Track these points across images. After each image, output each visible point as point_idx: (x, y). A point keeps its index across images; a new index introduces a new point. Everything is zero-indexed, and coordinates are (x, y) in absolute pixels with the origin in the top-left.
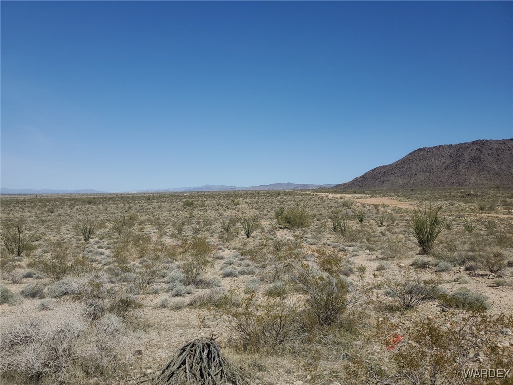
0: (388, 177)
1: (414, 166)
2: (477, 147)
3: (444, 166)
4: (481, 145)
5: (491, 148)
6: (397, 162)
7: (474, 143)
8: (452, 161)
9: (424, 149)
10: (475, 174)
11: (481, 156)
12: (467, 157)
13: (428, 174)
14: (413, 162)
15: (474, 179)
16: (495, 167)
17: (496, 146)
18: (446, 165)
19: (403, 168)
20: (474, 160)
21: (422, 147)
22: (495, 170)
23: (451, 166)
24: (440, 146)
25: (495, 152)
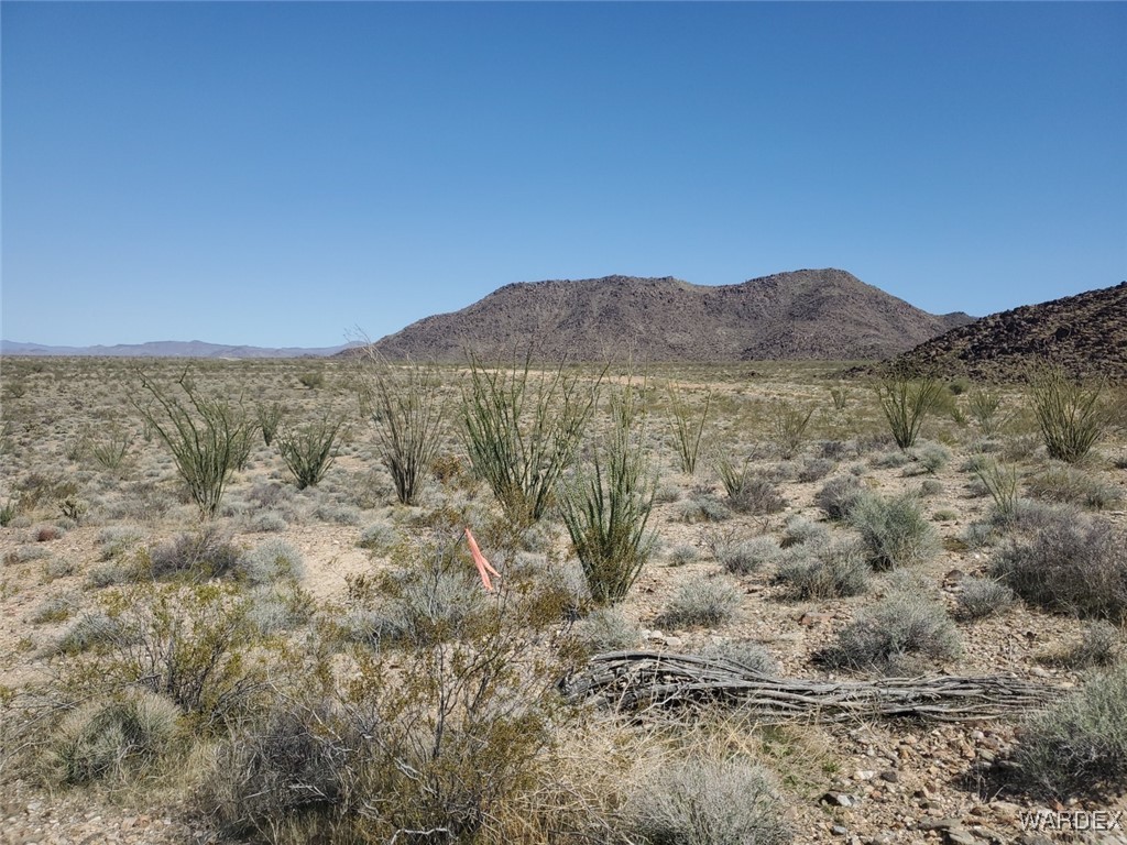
0: (456, 337)
1: (502, 317)
2: (611, 288)
3: (557, 321)
4: (618, 284)
5: (633, 291)
6: (471, 308)
7: (607, 280)
8: (569, 312)
9: (520, 285)
10: (611, 339)
11: (618, 305)
12: (595, 307)
13: (529, 336)
14: (501, 309)
15: (608, 348)
16: (641, 328)
17: (641, 289)
18: (561, 318)
19: (483, 320)
20: (608, 312)
21: (516, 282)
22: (640, 333)
23: (570, 321)
24: (549, 282)
25: (639, 299)
